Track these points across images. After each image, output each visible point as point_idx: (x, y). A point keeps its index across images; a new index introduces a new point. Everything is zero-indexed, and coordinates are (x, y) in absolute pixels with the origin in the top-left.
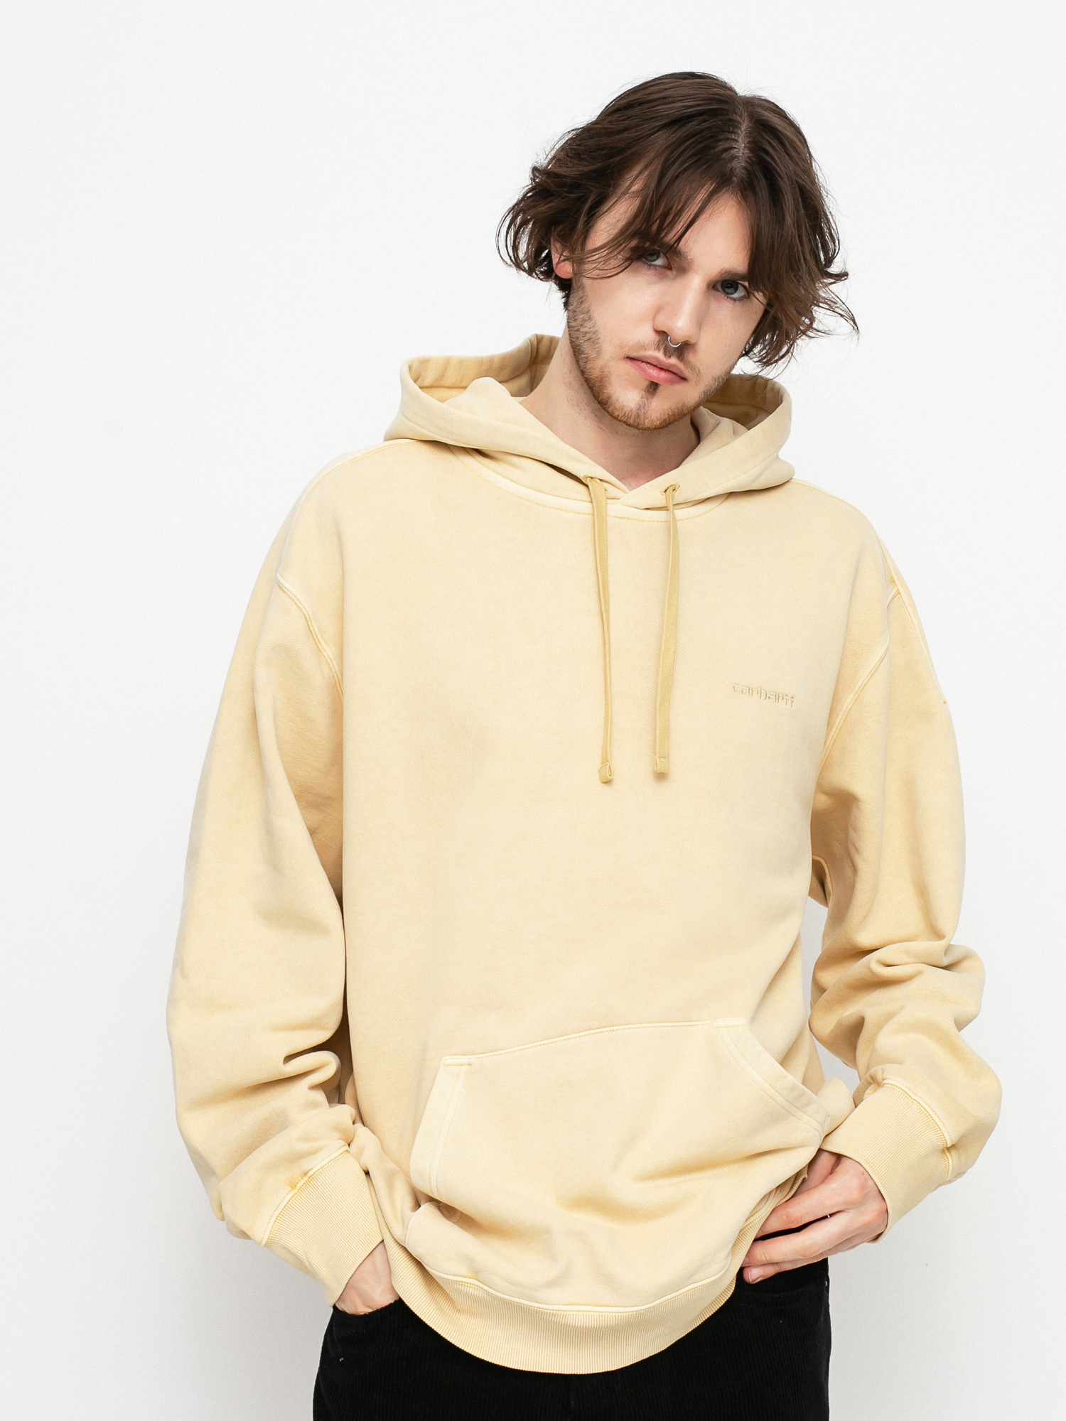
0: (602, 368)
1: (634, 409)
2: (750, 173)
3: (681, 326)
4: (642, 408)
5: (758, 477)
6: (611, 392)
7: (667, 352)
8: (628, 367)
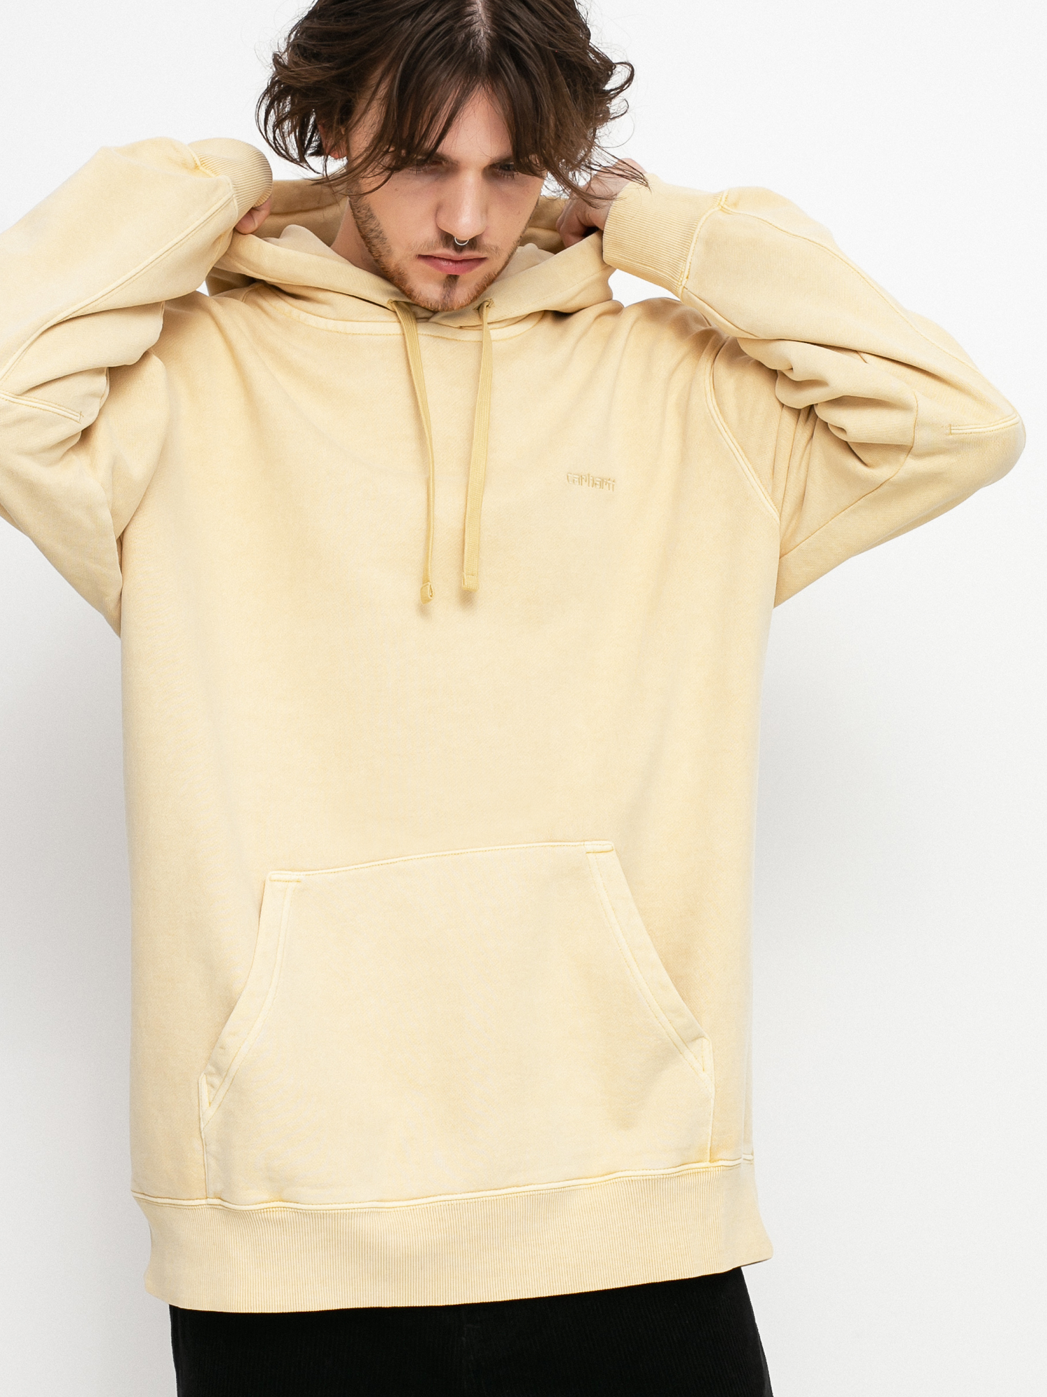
0: (396, 265)
1: (439, 299)
2: (494, 55)
3: (465, 224)
4: (447, 297)
5: (572, 299)
6: (412, 287)
7: (459, 249)
8: (422, 264)
